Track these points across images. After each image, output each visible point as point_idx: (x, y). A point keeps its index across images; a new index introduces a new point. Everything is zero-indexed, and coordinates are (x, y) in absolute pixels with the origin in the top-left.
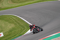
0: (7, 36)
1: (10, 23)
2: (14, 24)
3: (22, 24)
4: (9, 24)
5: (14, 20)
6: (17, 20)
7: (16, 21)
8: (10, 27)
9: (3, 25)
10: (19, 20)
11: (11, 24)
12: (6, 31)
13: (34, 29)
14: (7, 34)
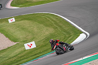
0: (41, 47)
1: (47, 26)
2: (54, 28)
3: (66, 29)
4: (45, 28)
5: (52, 22)
6: (58, 22)
7: (56, 23)
8: (47, 33)
9: (36, 30)
10: (61, 22)
11: (48, 28)
12: (40, 40)
13: (56, 47)
14: (42, 43)
